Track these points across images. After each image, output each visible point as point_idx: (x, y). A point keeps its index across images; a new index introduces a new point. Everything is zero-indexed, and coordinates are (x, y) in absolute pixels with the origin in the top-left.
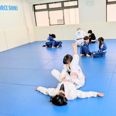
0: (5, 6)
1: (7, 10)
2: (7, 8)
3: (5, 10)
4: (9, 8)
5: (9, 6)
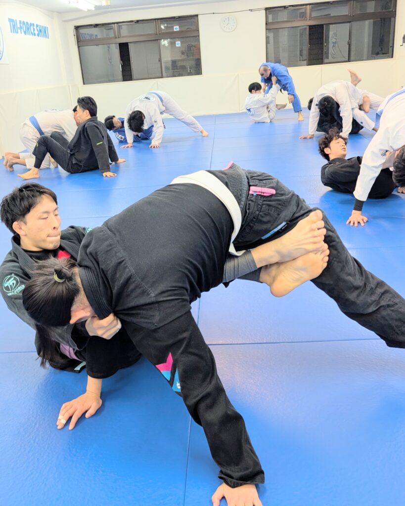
0: (31, 24)
1: (35, 35)
2: (34, 30)
3: (32, 34)
4: (37, 30)
5: (37, 26)
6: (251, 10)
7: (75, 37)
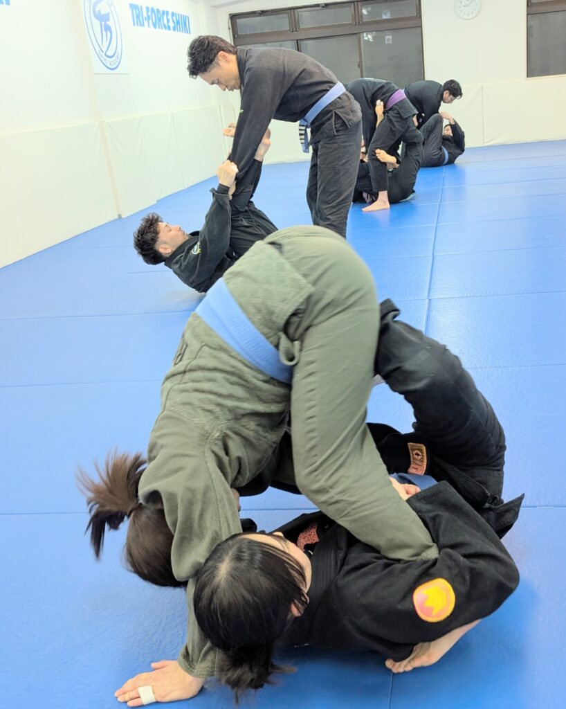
7: (231, 30)
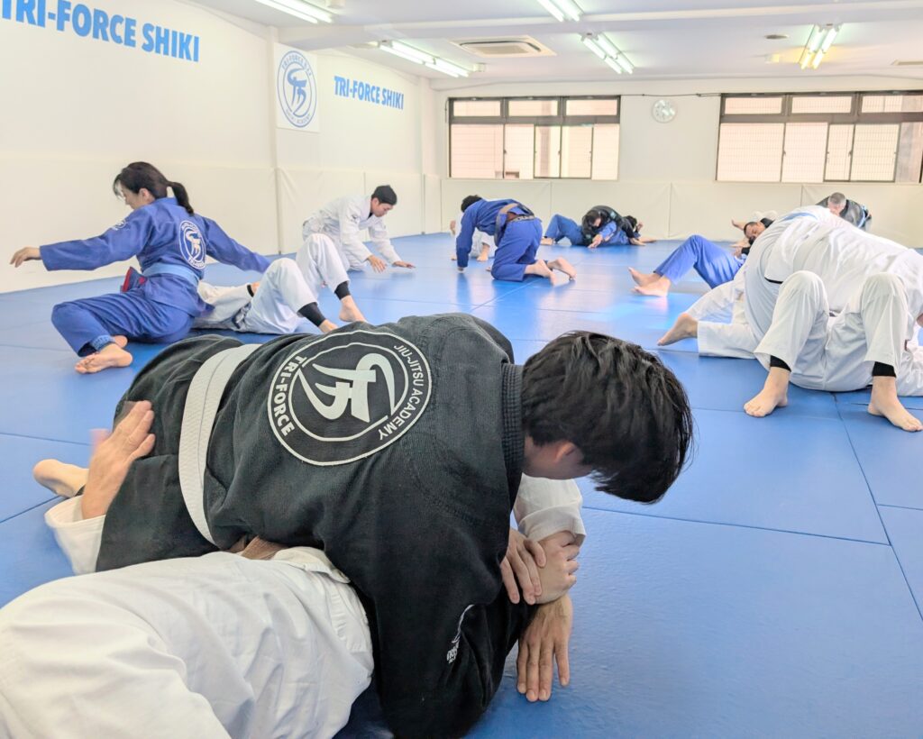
1: (378, 102)
6: (699, 95)
